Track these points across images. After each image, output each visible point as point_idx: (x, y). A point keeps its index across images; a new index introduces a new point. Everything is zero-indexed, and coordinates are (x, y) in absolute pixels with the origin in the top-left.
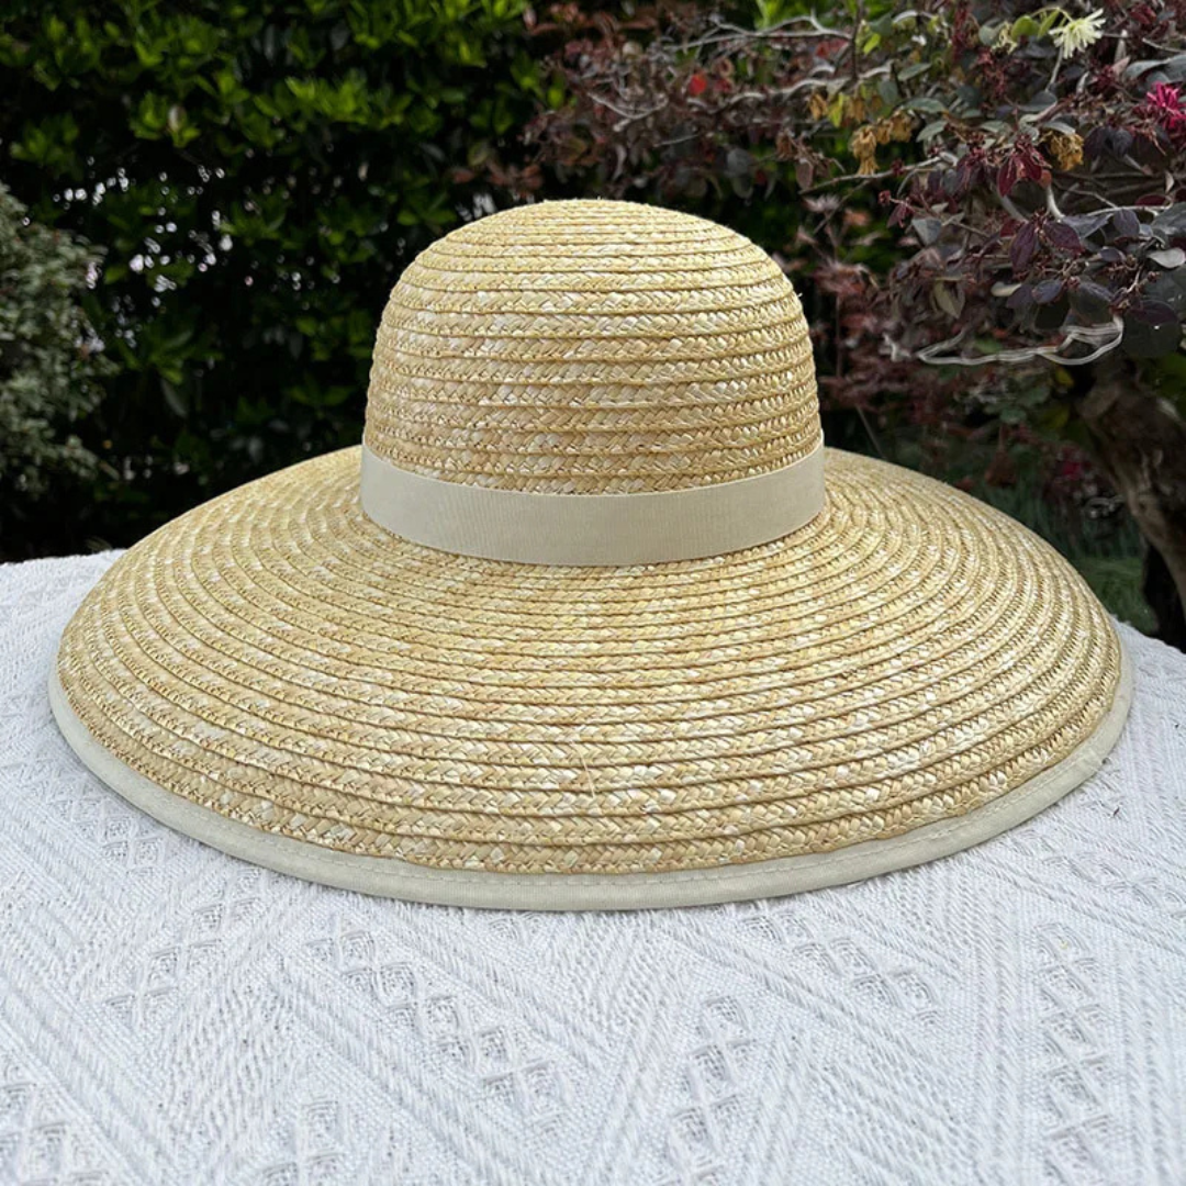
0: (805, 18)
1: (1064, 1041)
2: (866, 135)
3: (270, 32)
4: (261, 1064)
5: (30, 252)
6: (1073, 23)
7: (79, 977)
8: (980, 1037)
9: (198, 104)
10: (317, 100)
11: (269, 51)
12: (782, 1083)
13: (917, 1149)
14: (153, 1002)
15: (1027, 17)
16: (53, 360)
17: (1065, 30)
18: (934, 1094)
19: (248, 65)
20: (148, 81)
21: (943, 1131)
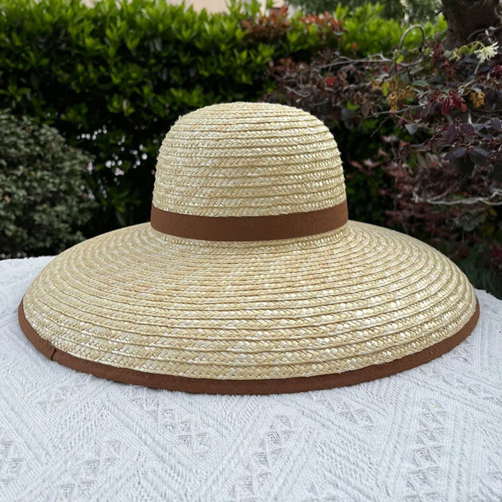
0: (378, 55)
1: (425, 440)
2: (393, 95)
3: (165, 70)
4: (93, 427)
5: (66, 157)
6: (484, 48)
7: (29, 395)
8: (389, 436)
9: (135, 99)
10: (183, 98)
11: (164, 77)
12: (301, 446)
13: (353, 473)
14: (56, 404)
15: (465, 46)
16: (73, 200)
17: (481, 51)
18: (365, 455)
19: (156, 83)
20: (115, 90)
21: (366, 467)
